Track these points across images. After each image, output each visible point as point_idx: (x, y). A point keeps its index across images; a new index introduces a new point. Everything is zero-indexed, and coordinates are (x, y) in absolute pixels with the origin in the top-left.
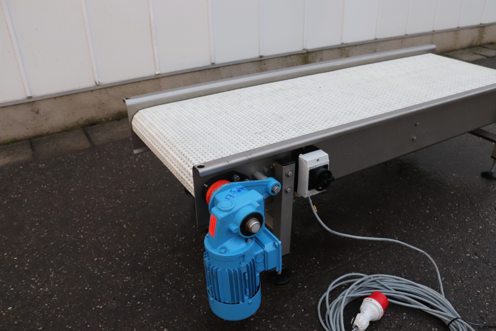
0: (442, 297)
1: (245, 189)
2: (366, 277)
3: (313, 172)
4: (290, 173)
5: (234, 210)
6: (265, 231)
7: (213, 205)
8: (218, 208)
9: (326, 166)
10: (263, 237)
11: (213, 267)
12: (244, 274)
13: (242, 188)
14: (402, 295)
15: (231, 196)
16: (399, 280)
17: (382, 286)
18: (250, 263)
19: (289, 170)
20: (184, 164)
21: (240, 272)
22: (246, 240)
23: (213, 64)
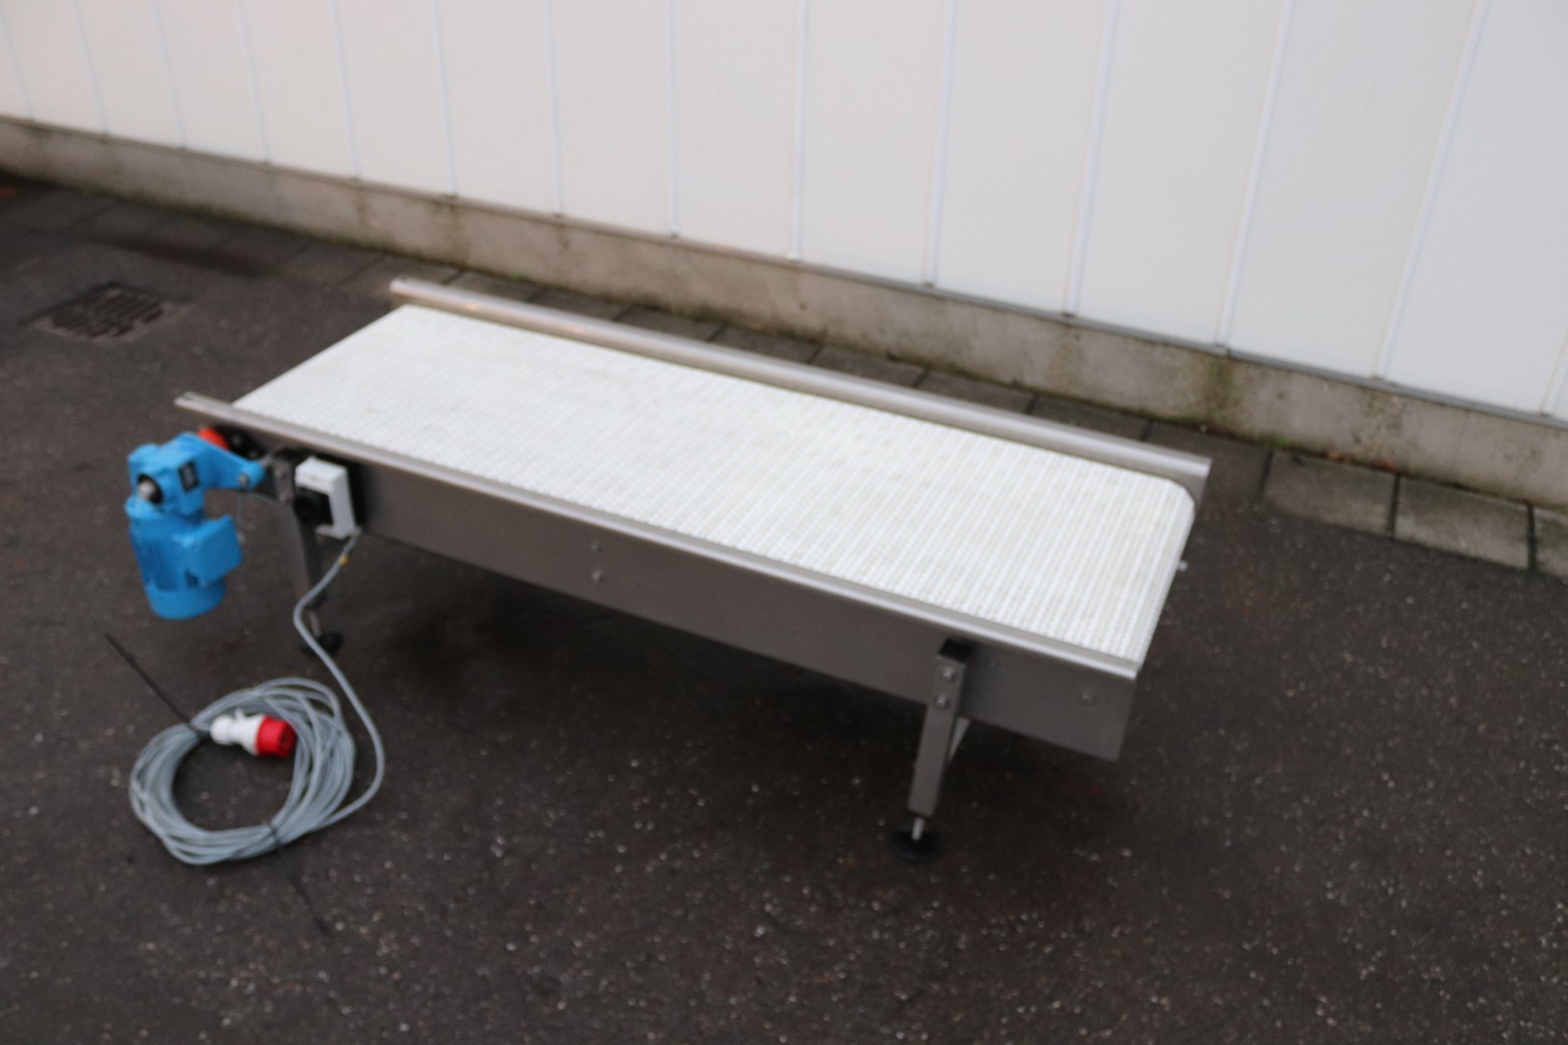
23: (930, 285)
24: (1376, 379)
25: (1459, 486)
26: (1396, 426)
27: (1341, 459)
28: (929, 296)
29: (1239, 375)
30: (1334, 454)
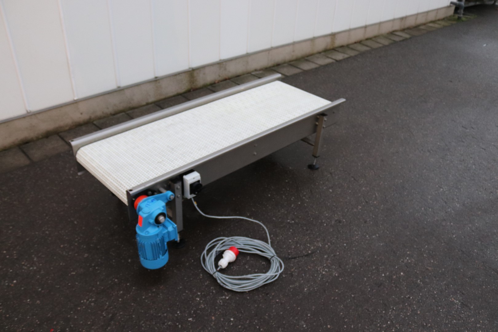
0: (269, 246)
1: (155, 200)
2: (226, 239)
3: (191, 185)
4: (179, 187)
5: (150, 213)
6: (168, 221)
7: (139, 211)
8: (142, 212)
9: (199, 181)
10: (167, 224)
11: (142, 242)
12: (159, 244)
13: (154, 200)
14: (247, 247)
15: (148, 205)
16: (245, 239)
17: (237, 243)
18: (161, 238)
19: (178, 186)
20: (118, 187)
21: (156, 243)
22: (158, 227)
23: (119, 87)
24: (220, 60)
25: (238, 76)
26: (225, 69)
27: (218, 82)
28: (120, 90)
29: (195, 74)
30: (216, 82)
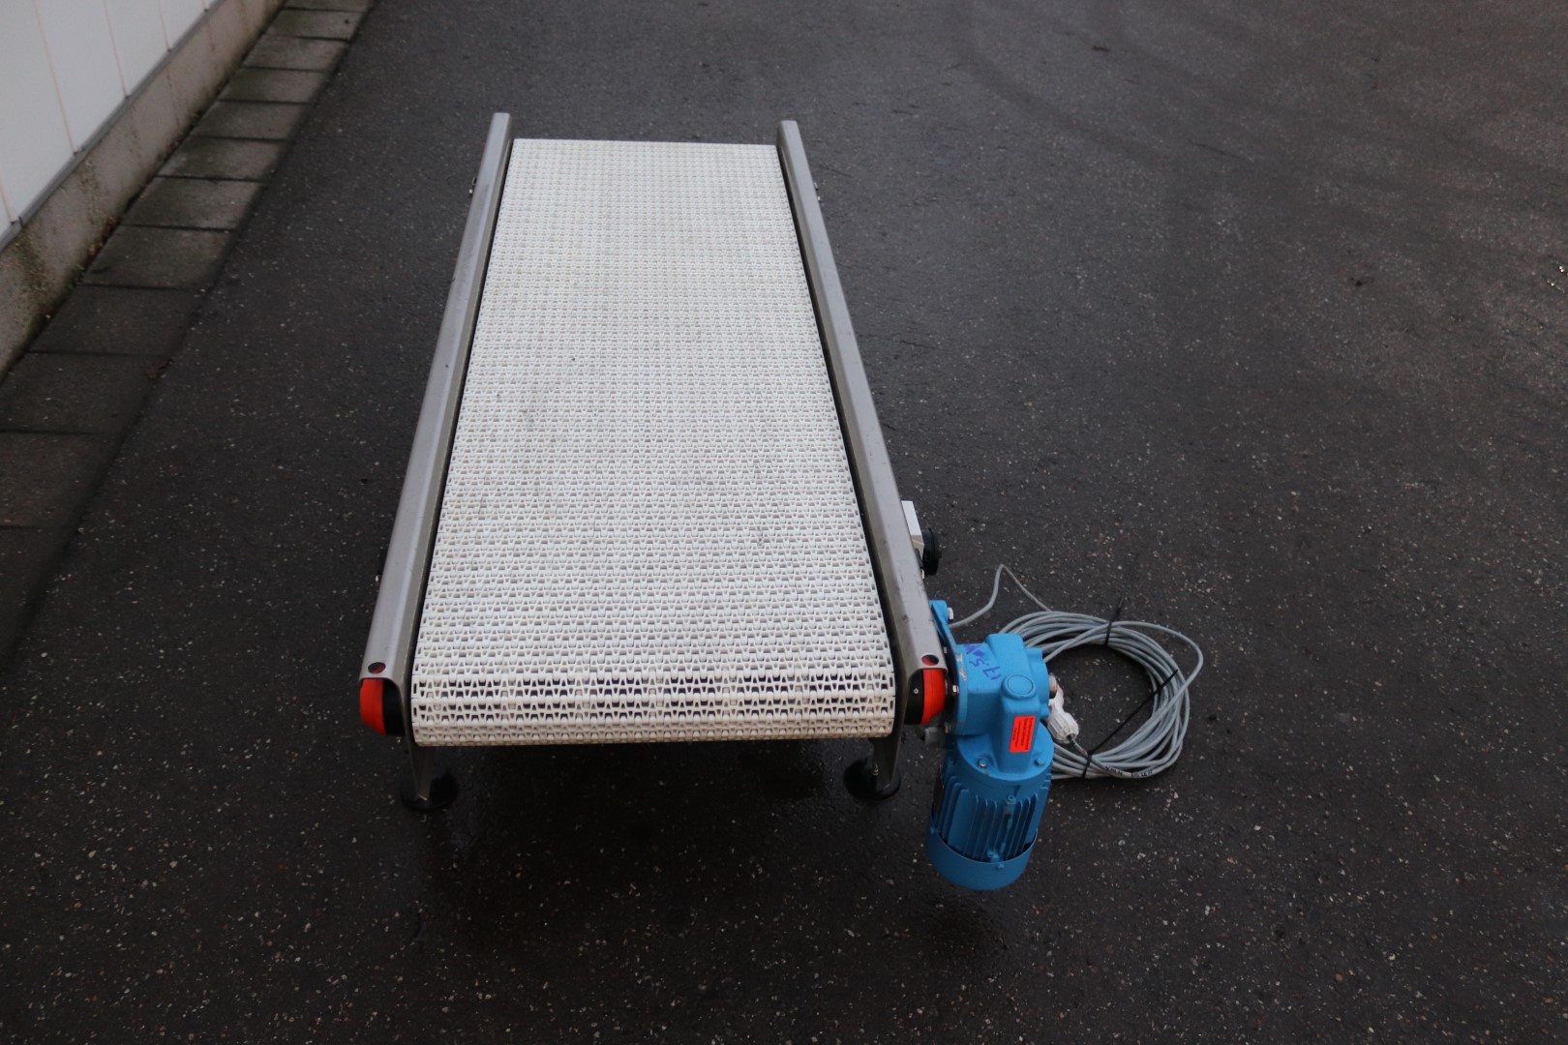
0: (1051, 615)
24: (76, 154)
25: (132, 200)
26: (97, 186)
27: (99, 249)
30: (92, 249)
